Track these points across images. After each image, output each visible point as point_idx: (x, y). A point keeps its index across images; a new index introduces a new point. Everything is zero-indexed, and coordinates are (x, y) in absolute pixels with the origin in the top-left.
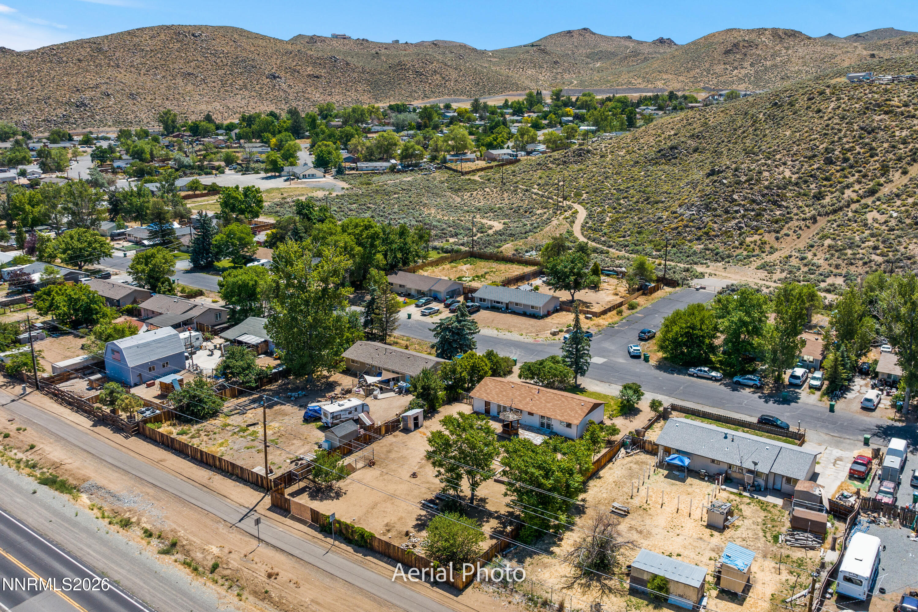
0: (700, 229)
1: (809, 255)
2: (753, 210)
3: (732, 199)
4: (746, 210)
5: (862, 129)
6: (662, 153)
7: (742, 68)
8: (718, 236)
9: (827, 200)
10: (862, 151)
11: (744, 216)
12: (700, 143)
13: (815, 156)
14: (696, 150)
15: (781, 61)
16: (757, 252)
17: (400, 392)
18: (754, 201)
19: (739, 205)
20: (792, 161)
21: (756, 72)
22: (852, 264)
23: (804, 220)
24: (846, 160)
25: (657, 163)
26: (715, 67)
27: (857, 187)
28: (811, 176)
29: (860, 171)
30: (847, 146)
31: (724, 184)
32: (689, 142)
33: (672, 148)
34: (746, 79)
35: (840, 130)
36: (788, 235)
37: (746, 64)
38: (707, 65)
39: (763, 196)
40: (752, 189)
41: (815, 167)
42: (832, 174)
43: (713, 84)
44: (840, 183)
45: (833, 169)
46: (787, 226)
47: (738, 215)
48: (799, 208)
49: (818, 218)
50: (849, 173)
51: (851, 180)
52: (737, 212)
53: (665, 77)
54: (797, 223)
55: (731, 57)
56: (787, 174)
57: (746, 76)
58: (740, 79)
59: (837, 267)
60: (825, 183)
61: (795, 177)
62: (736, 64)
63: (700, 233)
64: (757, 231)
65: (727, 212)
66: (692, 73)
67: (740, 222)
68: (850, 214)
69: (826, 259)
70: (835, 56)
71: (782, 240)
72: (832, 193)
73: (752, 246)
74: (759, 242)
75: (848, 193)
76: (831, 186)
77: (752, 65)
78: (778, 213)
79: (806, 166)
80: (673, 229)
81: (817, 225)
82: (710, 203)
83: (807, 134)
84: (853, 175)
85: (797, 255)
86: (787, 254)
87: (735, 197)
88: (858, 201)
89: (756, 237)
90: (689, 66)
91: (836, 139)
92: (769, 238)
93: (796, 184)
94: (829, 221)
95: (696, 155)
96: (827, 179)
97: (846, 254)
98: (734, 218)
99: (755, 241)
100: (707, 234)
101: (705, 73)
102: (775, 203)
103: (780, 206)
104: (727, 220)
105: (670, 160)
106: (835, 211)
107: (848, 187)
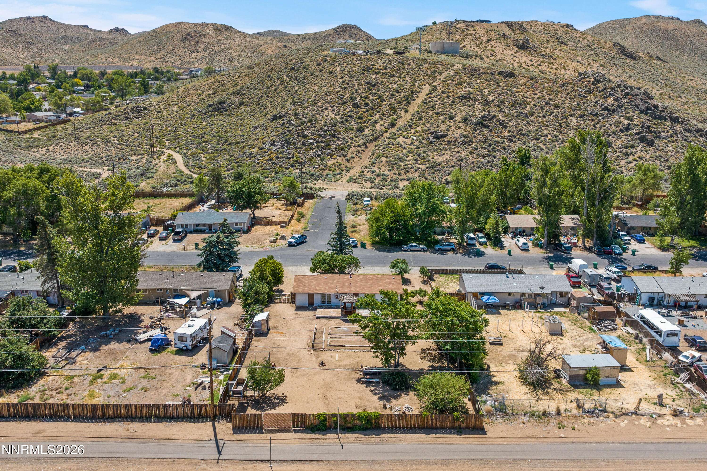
0: (290, 158)
1: (376, 169)
2: (322, 142)
3: (304, 134)
4: (317, 142)
5: (368, 83)
6: (213, 107)
7: (198, 52)
8: (306, 162)
9: (367, 132)
10: (374, 98)
11: (318, 147)
12: (243, 99)
13: (345, 103)
14: (241, 104)
15: (225, 48)
16: (338, 171)
17: (212, 307)
18: (320, 136)
19: (311, 139)
20: (331, 107)
21: (209, 55)
22: (408, 172)
23: (359, 146)
24: (367, 105)
25: (211, 115)
26: (177, 50)
27: (382, 122)
28: (348, 116)
29: (379, 112)
30: (363, 96)
31: (294, 125)
32: (232, 98)
33: (221, 103)
34: (203, 61)
35: (354, 85)
36: (353, 157)
37: (200, 49)
38: (170, 49)
39: (325, 131)
40: (315, 127)
41: (348, 110)
42: (362, 114)
43: (179, 64)
44: (370, 120)
45: (361, 111)
46: (350, 151)
47: (313, 146)
48: (352, 138)
49: (368, 144)
50: (373, 113)
51: (376, 117)
52: (312, 144)
53: (137, 57)
54: (356, 149)
55: (187, 44)
56: (332, 116)
57: (202, 57)
58: (198, 60)
59: (400, 174)
60: (359, 121)
61: (338, 117)
62: (192, 49)
63: (291, 161)
64: (332, 156)
65: (304, 145)
66: (159, 55)
67: (317, 151)
68: (387, 141)
69: (390, 171)
70: (260, 46)
71: (351, 161)
72: (367, 127)
73: (334, 167)
74: (337, 164)
75: (378, 127)
76: (364, 122)
77: (204, 50)
78: (340, 143)
79: (342, 110)
80: (268, 160)
81: (368, 149)
82: (289, 139)
83: (332, 88)
84: (376, 115)
85: (367, 170)
86: (359, 170)
87: (306, 133)
88: (387, 131)
89: (333, 161)
90: (155, 49)
91: (354, 90)
92: (342, 160)
93: (342, 122)
94: (376, 146)
95: (243, 108)
96: (360, 118)
97: (401, 166)
98: (311, 149)
99: (334, 164)
100: (296, 161)
101: (170, 55)
102: (334, 136)
103: (338, 138)
104: (307, 151)
105: (222, 112)
106: (376, 139)
107: (376, 122)
